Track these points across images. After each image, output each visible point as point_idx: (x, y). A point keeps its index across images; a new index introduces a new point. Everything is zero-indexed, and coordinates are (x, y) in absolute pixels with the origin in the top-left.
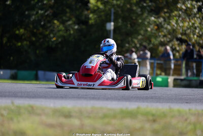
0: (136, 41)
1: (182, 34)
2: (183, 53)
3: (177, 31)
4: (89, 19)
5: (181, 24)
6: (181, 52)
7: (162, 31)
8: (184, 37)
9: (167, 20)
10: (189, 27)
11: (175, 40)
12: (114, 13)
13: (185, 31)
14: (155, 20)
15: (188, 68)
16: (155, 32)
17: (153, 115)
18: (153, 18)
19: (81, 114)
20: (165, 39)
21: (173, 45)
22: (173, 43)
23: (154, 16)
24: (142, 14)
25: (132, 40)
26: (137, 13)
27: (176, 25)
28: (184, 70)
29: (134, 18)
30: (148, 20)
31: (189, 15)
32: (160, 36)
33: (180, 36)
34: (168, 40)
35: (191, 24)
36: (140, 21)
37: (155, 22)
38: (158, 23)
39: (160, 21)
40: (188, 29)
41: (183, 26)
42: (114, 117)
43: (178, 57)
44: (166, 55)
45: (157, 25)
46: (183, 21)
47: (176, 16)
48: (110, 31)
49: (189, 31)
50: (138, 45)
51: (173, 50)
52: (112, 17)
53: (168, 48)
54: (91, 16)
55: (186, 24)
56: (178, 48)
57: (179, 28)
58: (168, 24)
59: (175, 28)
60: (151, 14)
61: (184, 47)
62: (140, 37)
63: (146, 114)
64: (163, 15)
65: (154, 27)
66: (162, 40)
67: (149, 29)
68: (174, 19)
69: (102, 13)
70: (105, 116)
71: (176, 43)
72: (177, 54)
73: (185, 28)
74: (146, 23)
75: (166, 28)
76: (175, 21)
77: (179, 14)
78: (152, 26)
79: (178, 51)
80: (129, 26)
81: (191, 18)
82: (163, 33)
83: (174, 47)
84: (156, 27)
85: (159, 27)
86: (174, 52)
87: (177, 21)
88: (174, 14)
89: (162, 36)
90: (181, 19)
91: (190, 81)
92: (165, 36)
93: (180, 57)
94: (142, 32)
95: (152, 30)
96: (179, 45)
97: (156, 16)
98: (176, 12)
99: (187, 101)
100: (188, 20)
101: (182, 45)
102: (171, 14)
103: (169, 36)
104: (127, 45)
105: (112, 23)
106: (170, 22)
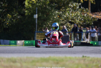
0: (49, 23)
1: (71, 19)
2: (72, 29)
3: (69, 18)
4: (25, 13)
5: (71, 15)
6: (71, 29)
7: (62, 18)
8: (73, 21)
9: (64, 13)
10: (75, 16)
11: (68, 22)
12: (38, 10)
13: (73, 18)
14: (58, 13)
15: (75, 36)
16: (58, 19)
17: (57, 60)
18: (57, 12)
19: (21, 61)
20: (63, 22)
21: (67, 25)
22: (67, 24)
23: (57, 10)
24: (51, 10)
25: (46, 23)
26: (49, 10)
27: (68, 15)
28: (73, 38)
29: (47, 12)
30: (54, 13)
31: (75, 10)
32: (61, 21)
33: (70, 20)
34: (65, 22)
35: (76, 14)
36: (51, 13)
37: (58, 14)
38: (59, 14)
39: (60, 13)
40: (75, 17)
41: (72, 16)
42: (38, 62)
43: (70, 31)
44: (64, 30)
45: (59, 15)
46: (72, 13)
47: (68, 10)
48: (36, 19)
49: (75, 18)
50: (50, 26)
51: (67, 27)
52: (37, 12)
53: (65, 26)
54: (26, 11)
55: (73, 14)
56: (70, 27)
57: (70, 16)
58: (64, 15)
59: (68, 16)
60: (56, 10)
61: (73, 26)
62: (51, 21)
63: (53, 60)
64: (62, 10)
65: (57, 16)
66: (62, 23)
67: (55, 17)
68: (67, 12)
69: (32, 10)
70: (33, 61)
71: (69, 24)
72: (69, 29)
73: (73, 17)
74: (53, 14)
75: (64, 17)
76: (68, 13)
77: (70, 9)
78: (56, 16)
79: (70, 28)
80: (45, 16)
81: (76, 11)
82: (62, 19)
83: (68, 26)
84: (58, 16)
85: (60, 16)
86: (68, 29)
87: (69, 13)
88: (67, 10)
89: (62, 21)
90: (71, 12)
91: (76, 42)
92: (63, 21)
93: (71, 31)
94: (52, 19)
95: (56, 18)
96: (70, 25)
97: (59, 11)
98: (68, 9)
99: (74, 53)
100: (74, 12)
101: (72, 25)
102: (66, 10)
103: (65, 21)
104: (44, 26)
105: (37, 15)
106: (65, 14)
